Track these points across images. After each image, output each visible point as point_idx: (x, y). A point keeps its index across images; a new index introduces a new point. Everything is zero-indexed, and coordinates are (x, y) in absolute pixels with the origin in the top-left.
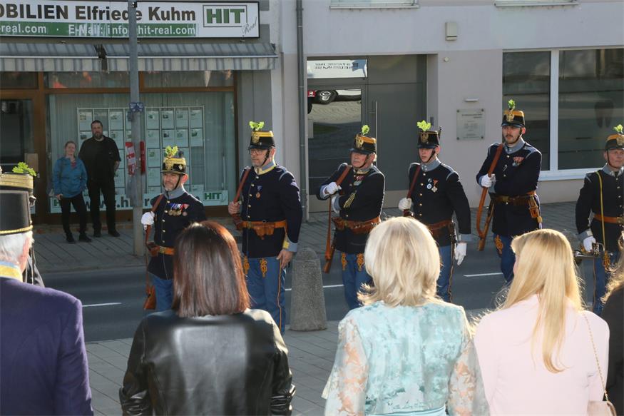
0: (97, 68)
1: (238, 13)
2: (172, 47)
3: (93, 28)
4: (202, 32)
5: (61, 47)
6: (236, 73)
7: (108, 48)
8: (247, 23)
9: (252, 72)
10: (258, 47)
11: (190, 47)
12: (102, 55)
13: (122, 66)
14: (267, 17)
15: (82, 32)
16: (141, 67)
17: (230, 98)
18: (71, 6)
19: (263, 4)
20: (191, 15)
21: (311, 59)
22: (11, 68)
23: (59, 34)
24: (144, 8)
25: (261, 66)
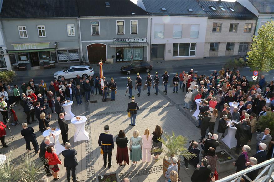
0: (129, 46)
1: (144, 39)
2: (137, 43)
3: (128, 42)
4: (140, 42)
5: (125, 44)
6: (144, 46)
7: (130, 44)
8: (145, 41)
10: (146, 43)
11: (139, 43)
12: (129, 44)
13: (131, 46)
14: (147, 40)
15: (127, 42)
16: (133, 46)
17: (143, 48)
18: (126, 39)
19: (147, 38)
20: (139, 40)
21: (152, 44)
22: (120, 46)
23: (125, 42)
24: (134, 39)
25: (146, 45)
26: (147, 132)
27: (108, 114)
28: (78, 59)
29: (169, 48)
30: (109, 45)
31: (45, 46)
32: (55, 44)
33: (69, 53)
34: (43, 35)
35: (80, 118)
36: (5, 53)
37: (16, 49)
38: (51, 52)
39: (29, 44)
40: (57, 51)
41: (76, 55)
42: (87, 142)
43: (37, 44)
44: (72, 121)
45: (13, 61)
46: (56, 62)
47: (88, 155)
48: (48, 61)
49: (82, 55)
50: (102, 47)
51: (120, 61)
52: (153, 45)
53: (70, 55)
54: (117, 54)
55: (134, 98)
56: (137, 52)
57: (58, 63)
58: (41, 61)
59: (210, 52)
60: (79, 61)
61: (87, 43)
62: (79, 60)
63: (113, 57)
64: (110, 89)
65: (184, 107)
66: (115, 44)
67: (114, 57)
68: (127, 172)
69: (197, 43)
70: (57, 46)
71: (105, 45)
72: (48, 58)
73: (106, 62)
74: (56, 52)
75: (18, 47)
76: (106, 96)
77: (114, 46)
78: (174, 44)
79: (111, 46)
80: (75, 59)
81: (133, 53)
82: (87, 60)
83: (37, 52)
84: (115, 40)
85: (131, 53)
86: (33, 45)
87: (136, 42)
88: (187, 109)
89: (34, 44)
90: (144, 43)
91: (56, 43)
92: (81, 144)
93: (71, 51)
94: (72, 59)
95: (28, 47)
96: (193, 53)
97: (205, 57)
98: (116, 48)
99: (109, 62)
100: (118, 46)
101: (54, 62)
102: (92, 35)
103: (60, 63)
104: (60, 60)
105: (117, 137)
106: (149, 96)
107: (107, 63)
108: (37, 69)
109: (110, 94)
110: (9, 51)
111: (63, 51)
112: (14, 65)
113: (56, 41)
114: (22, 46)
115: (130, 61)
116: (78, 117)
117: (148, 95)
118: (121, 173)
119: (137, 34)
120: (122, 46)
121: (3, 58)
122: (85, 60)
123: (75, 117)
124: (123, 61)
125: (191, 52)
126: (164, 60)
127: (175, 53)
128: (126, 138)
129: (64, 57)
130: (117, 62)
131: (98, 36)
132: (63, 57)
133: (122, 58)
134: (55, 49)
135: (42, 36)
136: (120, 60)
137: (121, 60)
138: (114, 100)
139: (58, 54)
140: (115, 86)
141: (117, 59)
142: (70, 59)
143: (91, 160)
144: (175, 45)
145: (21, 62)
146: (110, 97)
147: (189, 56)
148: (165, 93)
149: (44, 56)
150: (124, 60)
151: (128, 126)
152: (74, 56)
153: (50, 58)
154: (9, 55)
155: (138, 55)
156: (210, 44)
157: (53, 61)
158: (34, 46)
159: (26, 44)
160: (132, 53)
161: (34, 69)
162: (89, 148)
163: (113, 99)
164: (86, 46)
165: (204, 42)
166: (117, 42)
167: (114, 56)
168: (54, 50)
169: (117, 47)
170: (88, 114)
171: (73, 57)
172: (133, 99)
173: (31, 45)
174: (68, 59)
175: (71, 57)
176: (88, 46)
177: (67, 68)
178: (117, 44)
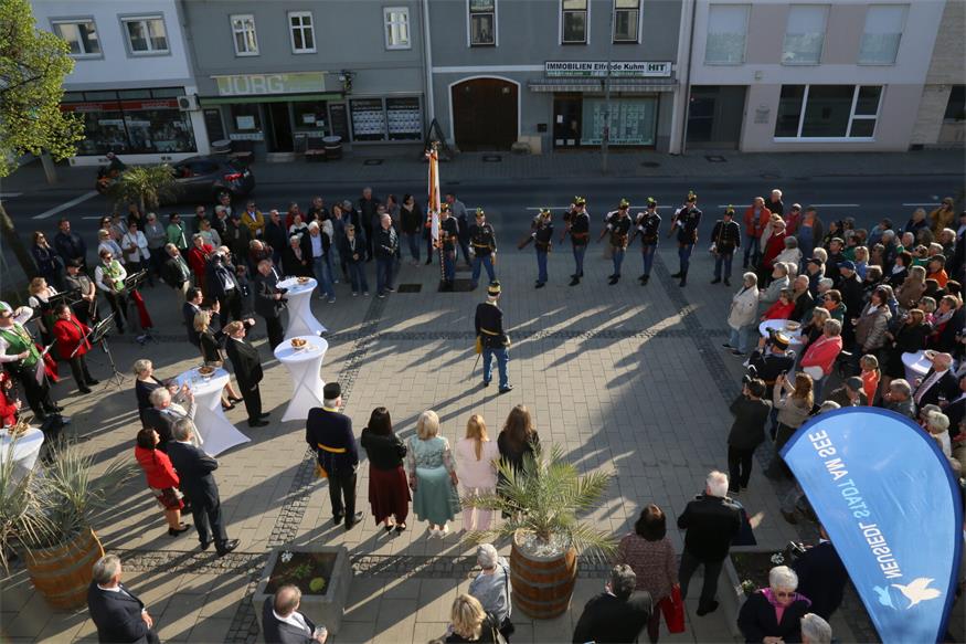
0: (600, 89)
1: (662, 66)
2: (633, 81)
3: (601, 73)
4: (646, 74)
5: (588, 81)
6: (660, 93)
7: (606, 81)
8: (666, 71)
9: (666, 92)
10: (670, 81)
11: (640, 81)
12: (603, 84)
13: (610, 89)
14: (675, 68)
15: (596, 74)
16: (618, 90)
17: (656, 102)
18: (593, 64)
19: (674, 63)
20: (642, 67)
21: (693, 87)
22: (567, 90)
23: (587, 76)
24: (622, 64)
25: (670, 89)
27: (433, 337)
28: (419, 131)
29: (763, 105)
30: (528, 85)
31: (312, 84)
32: (343, 78)
33: (388, 109)
34: (307, 47)
35: (305, 343)
36: (193, 105)
37: (223, 92)
38: (331, 106)
39: (261, 77)
40: (351, 101)
41: (412, 116)
43: (285, 77)
45: (214, 132)
46: (345, 139)
48: (320, 134)
49: (432, 117)
50: (506, 90)
51: (565, 146)
52: (697, 89)
53: (392, 115)
54: (555, 119)
55: (498, 289)
56: (636, 113)
57: (352, 142)
58: (299, 135)
59: (944, 124)
60: (419, 138)
61: (451, 76)
62: (422, 136)
63: (541, 128)
64: (471, 250)
65: (727, 346)
66: (550, 81)
67: (545, 130)
68: (396, 556)
69: (886, 85)
70: (349, 83)
71: (517, 86)
72: (320, 123)
73: (515, 146)
74: (344, 106)
75: (232, 87)
77: (544, 90)
78: (783, 86)
79: (537, 90)
80: (407, 131)
82: (449, 137)
83: (285, 103)
84: (552, 66)
86: (274, 81)
87: (632, 77)
88: (738, 353)
89: (279, 77)
90: (662, 81)
91: (344, 73)
93: (393, 103)
94: (397, 131)
95: (258, 86)
96: (864, 129)
97: (916, 148)
98: (553, 98)
99: (525, 146)
100: (559, 90)
101: (340, 138)
102: (469, 45)
103: (357, 142)
104: (357, 133)
106: (615, 286)
107: (520, 152)
108: (284, 160)
110: (202, 98)
111: (367, 103)
112: (215, 144)
113: (347, 68)
114: (241, 82)
115: (598, 147)
117: (610, 281)
118: (377, 553)
119: (636, 43)
120: (574, 90)
121: (188, 122)
122: (440, 132)
124: (577, 145)
125: (854, 120)
126: (737, 148)
127: (786, 125)
129: (372, 125)
130: (555, 147)
131: (492, 49)
132: (368, 123)
133: (577, 135)
134: (343, 93)
135: (304, 50)
136: (565, 142)
137: (571, 142)
139: (352, 111)
141: (556, 137)
142: (392, 131)
144: (790, 93)
145: (239, 135)
147: (848, 140)
148: (678, 281)
149: (309, 119)
150: (582, 143)
152: (404, 121)
153: (326, 124)
154: (205, 111)
155: (636, 125)
156: (949, 93)
157: (335, 134)
158: (277, 84)
159: (253, 77)
161: (275, 160)
164: (447, 88)
165: (921, 80)
166: (557, 72)
167: (545, 125)
168: (339, 96)
169: (555, 93)
171: (401, 124)
172: (495, 294)
173: (269, 79)
174: (383, 132)
175: (396, 124)
176: (453, 87)
177: (380, 162)
178: (558, 81)
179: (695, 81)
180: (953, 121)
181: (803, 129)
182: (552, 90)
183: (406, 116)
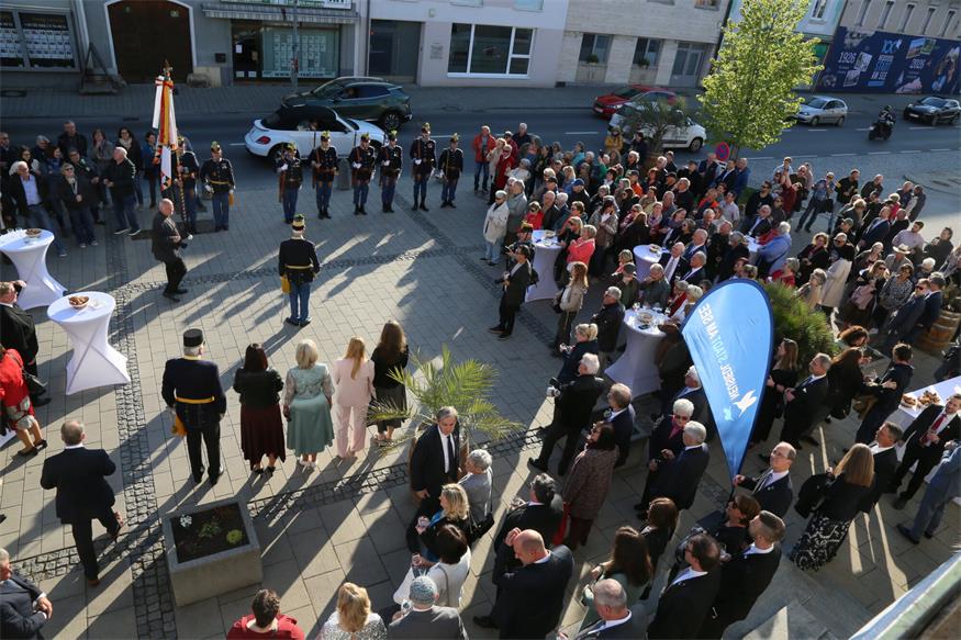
0: (282, 19)
2: (314, 11)
3: (280, 1)
4: (326, 5)
5: (267, 9)
6: (341, 25)
7: (287, 10)
8: (346, 3)
9: (347, 25)
10: (351, 13)
11: (321, 12)
12: (284, 13)
13: (292, 19)
15: (276, 2)
16: (300, 20)
17: (337, 33)
21: (373, 20)
22: (246, 17)
23: (266, 4)
25: (352, 22)
26: (356, 350)
28: (70, 57)
29: (437, 41)
30: (201, 9)
33: (24, 27)
35: (87, 299)
41: (59, 38)
42: (122, 391)
44: (51, 312)
47: (129, 440)
49: (86, 41)
50: (175, 14)
52: (376, 22)
53: (29, 35)
54: (234, 48)
55: (303, 223)
56: (318, 45)
59: (579, 66)
60: (73, 66)
62: (77, 64)
63: (220, 58)
64: (208, 188)
65: (484, 259)
66: (226, 7)
67: (224, 61)
69: (536, 29)
71: (187, 10)
73: (191, 77)
76: (191, 213)
77: (221, 16)
78: (454, 25)
79: (212, 15)
80: (55, 57)
81: (298, 49)
82: (111, 66)
85: (290, 48)
87: (313, 8)
88: (491, 263)
90: (344, 13)
92: (97, 401)
93: (29, 19)
94: (40, 56)
96: (519, 67)
97: (561, 85)
98: (230, 25)
99: (203, 78)
100: (238, 17)
105: (239, 371)
107: (197, 84)
109: (209, 205)
115: (288, 80)
116: (79, 295)
118: (257, 498)
120: (254, 17)
122: (99, 62)
123: (65, 294)
124: (259, 78)
125: (512, 59)
126: (415, 82)
127: (457, 62)
128: (274, 374)
129: (2, 46)
130: (237, 80)
133: (258, 67)
136: (246, 74)
137: (252, 74)
138: (225, 228)
140: (226, 175)
141: (236, 68)
142: (32, 56)
143: (142, 460)
144: (459, 31)
146: (207, 215)
150: (264, 76)
151: (281, 326)
152: (49, 44)
155: (318, 57)
156: (581, 38)
160: (294, 48)
162: (130, 412)
163: (221, 224)
164: (103, 7)
165: (562, 27)
167: (224, 55)
169: (233, 21)
170: (122, 284)
171: (46, 47)
172: (300, 228)
174: (20, 56)
175: (37, 47)
176: (108, 6)
177: (23, 94)
178: (234, 7)
179: (375, 15)
180: (584, 63)
181: (472, 66)
182: (230, 16)
183: (51, 37)
